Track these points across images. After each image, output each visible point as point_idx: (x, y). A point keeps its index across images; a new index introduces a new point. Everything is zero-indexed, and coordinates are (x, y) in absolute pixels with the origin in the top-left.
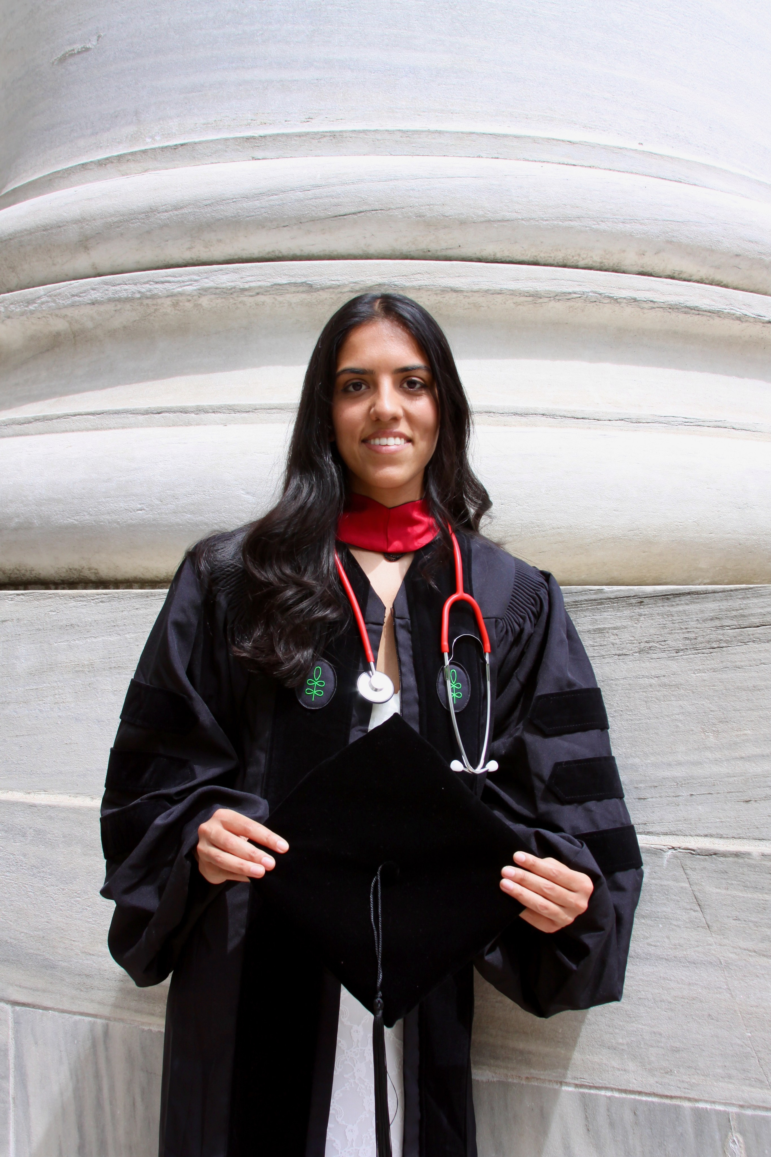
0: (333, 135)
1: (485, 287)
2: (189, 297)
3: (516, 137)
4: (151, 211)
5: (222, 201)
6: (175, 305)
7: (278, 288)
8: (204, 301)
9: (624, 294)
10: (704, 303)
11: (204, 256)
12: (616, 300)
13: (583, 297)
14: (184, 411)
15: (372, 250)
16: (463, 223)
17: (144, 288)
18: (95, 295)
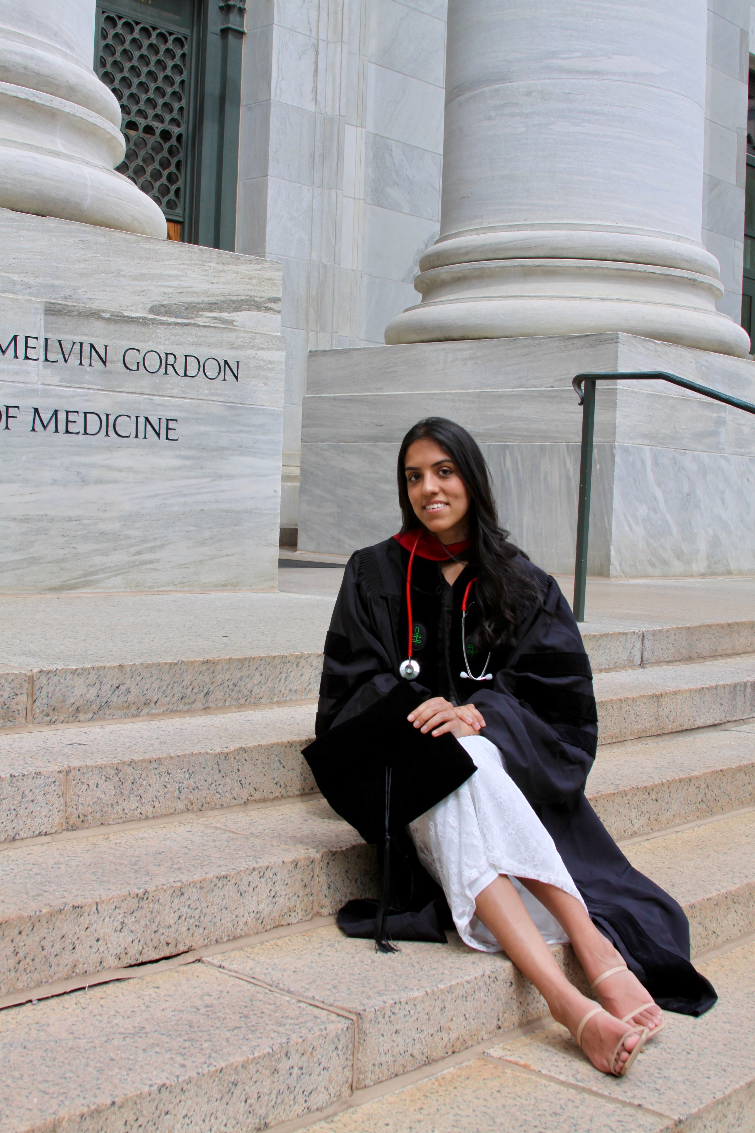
0: (531, 225)
1: (566, 265)
2: (493, 268)
3: (580, 224)
4: (484, 246)
5: (501, 243)
6: (490, 270)
7: (515, 266)
8: (497, 269)
9: (604, 266)
10: (628, 268)
11: (498, 257)
12: (602, 268)
13: (593, 268)
14: (490, 297)
15: (540, 255)
16: (562, 249)
17: (482, 266)
18: (469, 267)
